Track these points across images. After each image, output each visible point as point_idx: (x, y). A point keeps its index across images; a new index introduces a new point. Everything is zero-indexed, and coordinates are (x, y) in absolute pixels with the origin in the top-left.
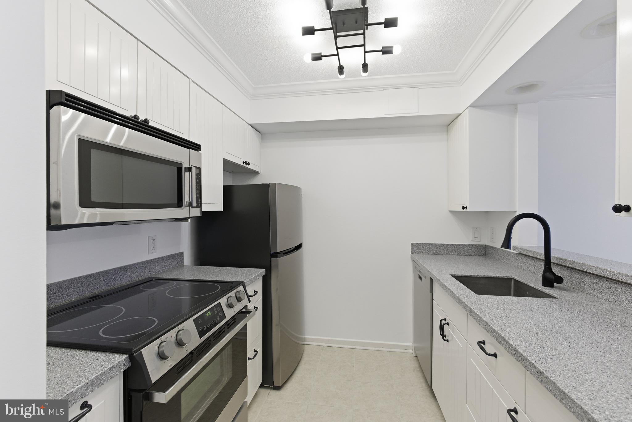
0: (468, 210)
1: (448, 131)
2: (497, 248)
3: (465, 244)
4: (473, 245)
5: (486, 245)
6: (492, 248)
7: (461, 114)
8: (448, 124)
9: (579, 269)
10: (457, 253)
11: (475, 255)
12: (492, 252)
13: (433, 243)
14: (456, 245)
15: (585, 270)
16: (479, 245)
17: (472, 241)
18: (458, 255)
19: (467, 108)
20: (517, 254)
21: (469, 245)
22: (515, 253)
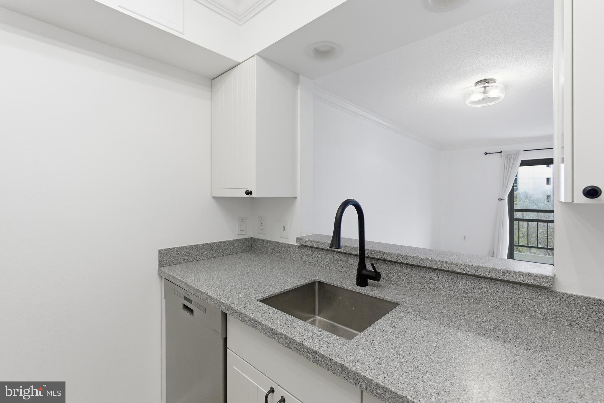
0: (253, 195)
1: (212, 87)
2: (269, 241)
3: (231, 240)
4: (239, 240)
5: (252, 238)
6: (261, 240)
7: (240, 64)
8: (213, 77)
9: (392, 260)
10: (222, 253)
11: (241, 252)
12: (261, 246)
13: (192, 245)
14: (221, 242)
15: (400, 261)
16: (245, 239)
17: (238, 235)
18: (223, 256)
19: (254, 56)
20: (299, 246)
21: (235, 241)
22: (297, 246)
